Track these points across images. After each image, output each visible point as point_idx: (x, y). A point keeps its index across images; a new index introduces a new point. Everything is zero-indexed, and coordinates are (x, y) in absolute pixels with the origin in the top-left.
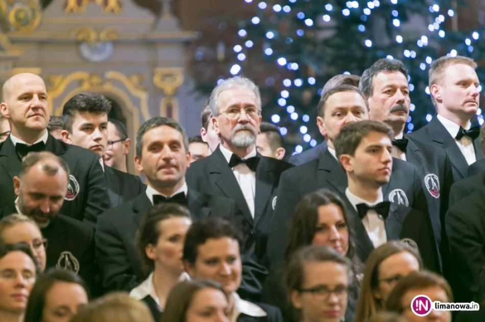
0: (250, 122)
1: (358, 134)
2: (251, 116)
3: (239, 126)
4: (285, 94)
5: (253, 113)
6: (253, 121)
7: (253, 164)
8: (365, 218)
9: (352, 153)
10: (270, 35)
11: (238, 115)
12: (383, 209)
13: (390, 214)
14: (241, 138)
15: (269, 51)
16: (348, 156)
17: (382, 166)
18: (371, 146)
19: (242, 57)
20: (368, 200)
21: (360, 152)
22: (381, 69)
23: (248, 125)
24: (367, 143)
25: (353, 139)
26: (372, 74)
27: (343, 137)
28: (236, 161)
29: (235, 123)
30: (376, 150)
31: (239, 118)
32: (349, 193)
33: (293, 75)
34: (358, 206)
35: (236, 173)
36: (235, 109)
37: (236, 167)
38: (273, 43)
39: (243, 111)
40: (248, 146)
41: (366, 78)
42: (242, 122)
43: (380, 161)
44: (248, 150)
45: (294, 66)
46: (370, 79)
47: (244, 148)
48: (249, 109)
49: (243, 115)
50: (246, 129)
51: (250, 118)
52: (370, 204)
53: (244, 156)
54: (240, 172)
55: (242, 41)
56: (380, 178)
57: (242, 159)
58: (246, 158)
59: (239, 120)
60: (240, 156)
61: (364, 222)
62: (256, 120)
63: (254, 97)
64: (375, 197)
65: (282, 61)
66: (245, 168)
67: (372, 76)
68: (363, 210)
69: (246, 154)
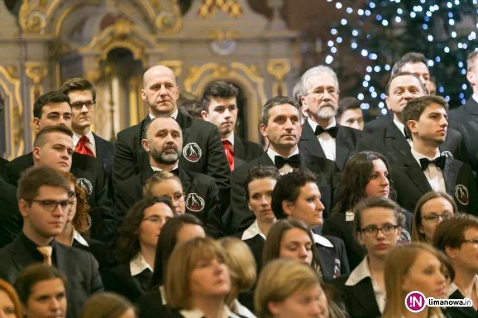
0: (331, 100)
1: (423, 104)
2: (332, 95)
3: (323, 103)
4: (368, 78)
5: (333, 93)
6: (333, 99)
7: (333, 132)
8: (427, 169)
9: (417, 119)
10: (355, 33)
11: (322, 95)
12: (440, 163)
13: (446, 166)
14: (325, 113)
15: (354, 46)
16: (414, 121)
17: (441, 129)
18: (432, 113)
19: (334, 50)
20: (428, 156)
21: (424, 117)
22: (407, 61)
23: (330, 102)
24: (428, 111)
25: (419, 109)
26: (400, 65)
27: (410, 107)
28: (320, 130)
29: (320, 101)
30: (436, 116)
31: (323, 97)
32: (413, 151)
33: (374, 63)
34: (421, 160)
35: (320, 140)
36: (320, 90)
37: (320, 135)
38: (358, 39)
39: (326, 92)
40: (330, 118)
41: (397, 68)
42: (326, 100)
43: (438, 125)
44: (330, 121)
45: (374, 57)
46: (400, 69)
47: (327, 120)
48: (330, 90)
49: (326, 95)
50: (328, 105)
51: (331, 97)
52: (430, 159)
53: (327, 126)
54: (323, 139)
55: (333, 38)
56: (438, 138)
57: (325, 129)
58: (329, 127)
59: (324, 99)
60: (323, 127)
61: (426, 173)
62: (335, 98)
63: (334, 81)
64: (434, 154)
65: (364, 53)
66: (328, 136)
67: (401, 67)
68: (425, 163)
69: (327, 124)
